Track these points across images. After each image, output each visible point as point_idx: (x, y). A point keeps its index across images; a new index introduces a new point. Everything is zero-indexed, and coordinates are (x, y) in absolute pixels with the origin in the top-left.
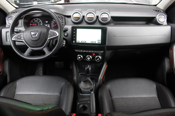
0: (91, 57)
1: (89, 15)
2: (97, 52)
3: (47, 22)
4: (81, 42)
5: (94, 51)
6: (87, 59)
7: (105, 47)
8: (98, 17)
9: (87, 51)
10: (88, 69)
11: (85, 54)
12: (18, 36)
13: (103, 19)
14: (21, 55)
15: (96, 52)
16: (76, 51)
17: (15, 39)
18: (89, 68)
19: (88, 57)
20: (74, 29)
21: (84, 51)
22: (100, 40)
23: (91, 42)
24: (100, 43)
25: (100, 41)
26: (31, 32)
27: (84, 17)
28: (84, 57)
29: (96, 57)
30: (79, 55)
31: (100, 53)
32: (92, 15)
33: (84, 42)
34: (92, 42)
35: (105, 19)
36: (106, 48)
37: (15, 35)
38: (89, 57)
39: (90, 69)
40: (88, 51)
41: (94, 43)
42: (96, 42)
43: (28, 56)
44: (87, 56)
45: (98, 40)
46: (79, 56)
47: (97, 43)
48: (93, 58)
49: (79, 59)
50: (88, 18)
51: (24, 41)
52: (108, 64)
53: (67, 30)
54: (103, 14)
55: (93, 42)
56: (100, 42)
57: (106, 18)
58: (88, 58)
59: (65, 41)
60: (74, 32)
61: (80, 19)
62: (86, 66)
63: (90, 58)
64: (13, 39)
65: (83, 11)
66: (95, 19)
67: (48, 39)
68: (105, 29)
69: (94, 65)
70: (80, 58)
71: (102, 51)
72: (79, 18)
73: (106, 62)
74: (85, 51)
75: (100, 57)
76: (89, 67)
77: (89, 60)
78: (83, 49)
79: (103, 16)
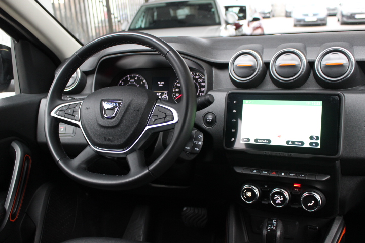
0: (287, 195)
1: (284, 60)
2: (307, 178)
3: (161, 84)
4: (256, 140)
5: (296, 174)
6: (275, 201)
7: (337, 159)
8: (311, 64)
9: (273, 174)
10: (273, 232)
11: (266, 185)
12: (69, 107)
13: (328, 70)
14: (61, 163)
15: (302, 176)
16: (239, 170)
17: (57, 113)
18: (275, 231)
19: (277, 193)
20: (235, 102)
21: (265, 173)
22: (318, 138)
23: (288, 142)
24: (319, 147)
25: (319, 141)
26: (102, 101)
27: (267, 65)
28: (265, 194)
29: (305, 194)
30: (247, 186)
31: (317, 181)
32: (293, 59)
33: (265, 143)
34: (291, 143)
35: (334, 70)
36: (338, 163)
37: (62, 102)
38: (281, 194)
39: (278, 233)
40: (277, 172)
41: (297, 145)
42: (302, 143)
43: (79, 169)
44: (275, 190)
45: (311, 138)
46: (248, 190)
47: (307, 145)
48: (295, 197)
49: (248, 198)
50: (281, 67)
51: (79, 123)
52: (348, 224)
53: (211, 100)
54: (330, 55)
55: (293, 142)
56: (317, 144)
57: (341, 66)
58: (277, 197)
59: (201, 136)
60: (235, 111)
61: (254, 71)
62: (266, 221)
63: (284, 197)
64: (53, 114)
65: (264, 50)
66: (302, 70)
67: (147, 127)
68: (334, 99)
69: (297, 223)
70: (249, 194)
71: (327, 174)
72: (251, 69)
73: (341, 218)
74: (268, 171)
75: (318, 197)
76: (276, 227)
77: (278, 204)
78: (261, 167)
79: (329, 59)
